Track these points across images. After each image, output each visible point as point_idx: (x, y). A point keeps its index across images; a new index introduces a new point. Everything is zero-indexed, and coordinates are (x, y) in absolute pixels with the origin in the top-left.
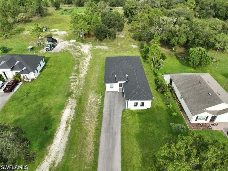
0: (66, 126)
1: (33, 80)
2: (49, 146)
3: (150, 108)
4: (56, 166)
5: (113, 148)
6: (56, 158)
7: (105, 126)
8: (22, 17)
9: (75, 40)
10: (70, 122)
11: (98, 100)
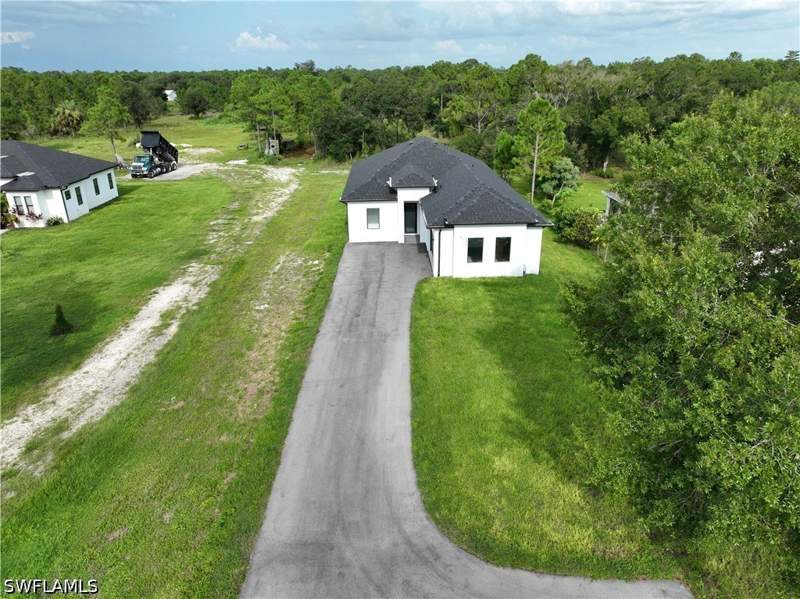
0: (157, 325)
1: (55, 223)
2: (57, 378)
3: (537, 272)
4: (66, 435)
5: (374, 373)
6: (77, 413)
7: (338, 319)
8: (67, 112)
9: (246, 161)
10: (179, 316)
11: (316, 262)
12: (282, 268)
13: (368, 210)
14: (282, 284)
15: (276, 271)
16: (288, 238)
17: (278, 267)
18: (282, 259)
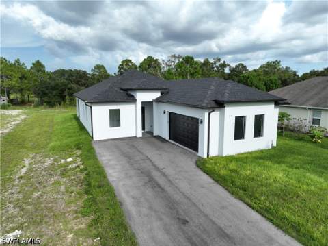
11: (70, 160)
12: (30, 170)
13: (110, 110)
14: (36, 189)
15: (22, 174)
16: (29, 144)
17: (23, 171)
18: (27, 162)
